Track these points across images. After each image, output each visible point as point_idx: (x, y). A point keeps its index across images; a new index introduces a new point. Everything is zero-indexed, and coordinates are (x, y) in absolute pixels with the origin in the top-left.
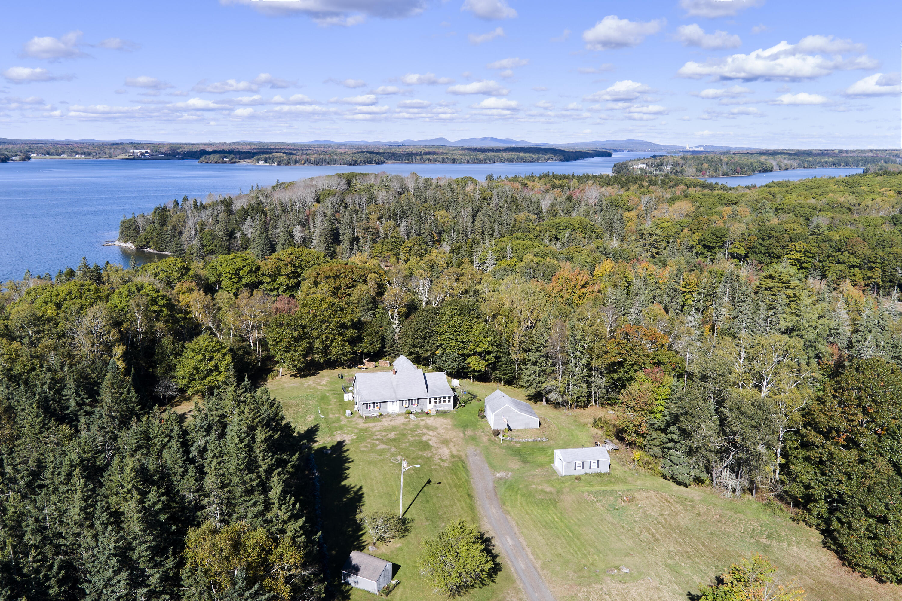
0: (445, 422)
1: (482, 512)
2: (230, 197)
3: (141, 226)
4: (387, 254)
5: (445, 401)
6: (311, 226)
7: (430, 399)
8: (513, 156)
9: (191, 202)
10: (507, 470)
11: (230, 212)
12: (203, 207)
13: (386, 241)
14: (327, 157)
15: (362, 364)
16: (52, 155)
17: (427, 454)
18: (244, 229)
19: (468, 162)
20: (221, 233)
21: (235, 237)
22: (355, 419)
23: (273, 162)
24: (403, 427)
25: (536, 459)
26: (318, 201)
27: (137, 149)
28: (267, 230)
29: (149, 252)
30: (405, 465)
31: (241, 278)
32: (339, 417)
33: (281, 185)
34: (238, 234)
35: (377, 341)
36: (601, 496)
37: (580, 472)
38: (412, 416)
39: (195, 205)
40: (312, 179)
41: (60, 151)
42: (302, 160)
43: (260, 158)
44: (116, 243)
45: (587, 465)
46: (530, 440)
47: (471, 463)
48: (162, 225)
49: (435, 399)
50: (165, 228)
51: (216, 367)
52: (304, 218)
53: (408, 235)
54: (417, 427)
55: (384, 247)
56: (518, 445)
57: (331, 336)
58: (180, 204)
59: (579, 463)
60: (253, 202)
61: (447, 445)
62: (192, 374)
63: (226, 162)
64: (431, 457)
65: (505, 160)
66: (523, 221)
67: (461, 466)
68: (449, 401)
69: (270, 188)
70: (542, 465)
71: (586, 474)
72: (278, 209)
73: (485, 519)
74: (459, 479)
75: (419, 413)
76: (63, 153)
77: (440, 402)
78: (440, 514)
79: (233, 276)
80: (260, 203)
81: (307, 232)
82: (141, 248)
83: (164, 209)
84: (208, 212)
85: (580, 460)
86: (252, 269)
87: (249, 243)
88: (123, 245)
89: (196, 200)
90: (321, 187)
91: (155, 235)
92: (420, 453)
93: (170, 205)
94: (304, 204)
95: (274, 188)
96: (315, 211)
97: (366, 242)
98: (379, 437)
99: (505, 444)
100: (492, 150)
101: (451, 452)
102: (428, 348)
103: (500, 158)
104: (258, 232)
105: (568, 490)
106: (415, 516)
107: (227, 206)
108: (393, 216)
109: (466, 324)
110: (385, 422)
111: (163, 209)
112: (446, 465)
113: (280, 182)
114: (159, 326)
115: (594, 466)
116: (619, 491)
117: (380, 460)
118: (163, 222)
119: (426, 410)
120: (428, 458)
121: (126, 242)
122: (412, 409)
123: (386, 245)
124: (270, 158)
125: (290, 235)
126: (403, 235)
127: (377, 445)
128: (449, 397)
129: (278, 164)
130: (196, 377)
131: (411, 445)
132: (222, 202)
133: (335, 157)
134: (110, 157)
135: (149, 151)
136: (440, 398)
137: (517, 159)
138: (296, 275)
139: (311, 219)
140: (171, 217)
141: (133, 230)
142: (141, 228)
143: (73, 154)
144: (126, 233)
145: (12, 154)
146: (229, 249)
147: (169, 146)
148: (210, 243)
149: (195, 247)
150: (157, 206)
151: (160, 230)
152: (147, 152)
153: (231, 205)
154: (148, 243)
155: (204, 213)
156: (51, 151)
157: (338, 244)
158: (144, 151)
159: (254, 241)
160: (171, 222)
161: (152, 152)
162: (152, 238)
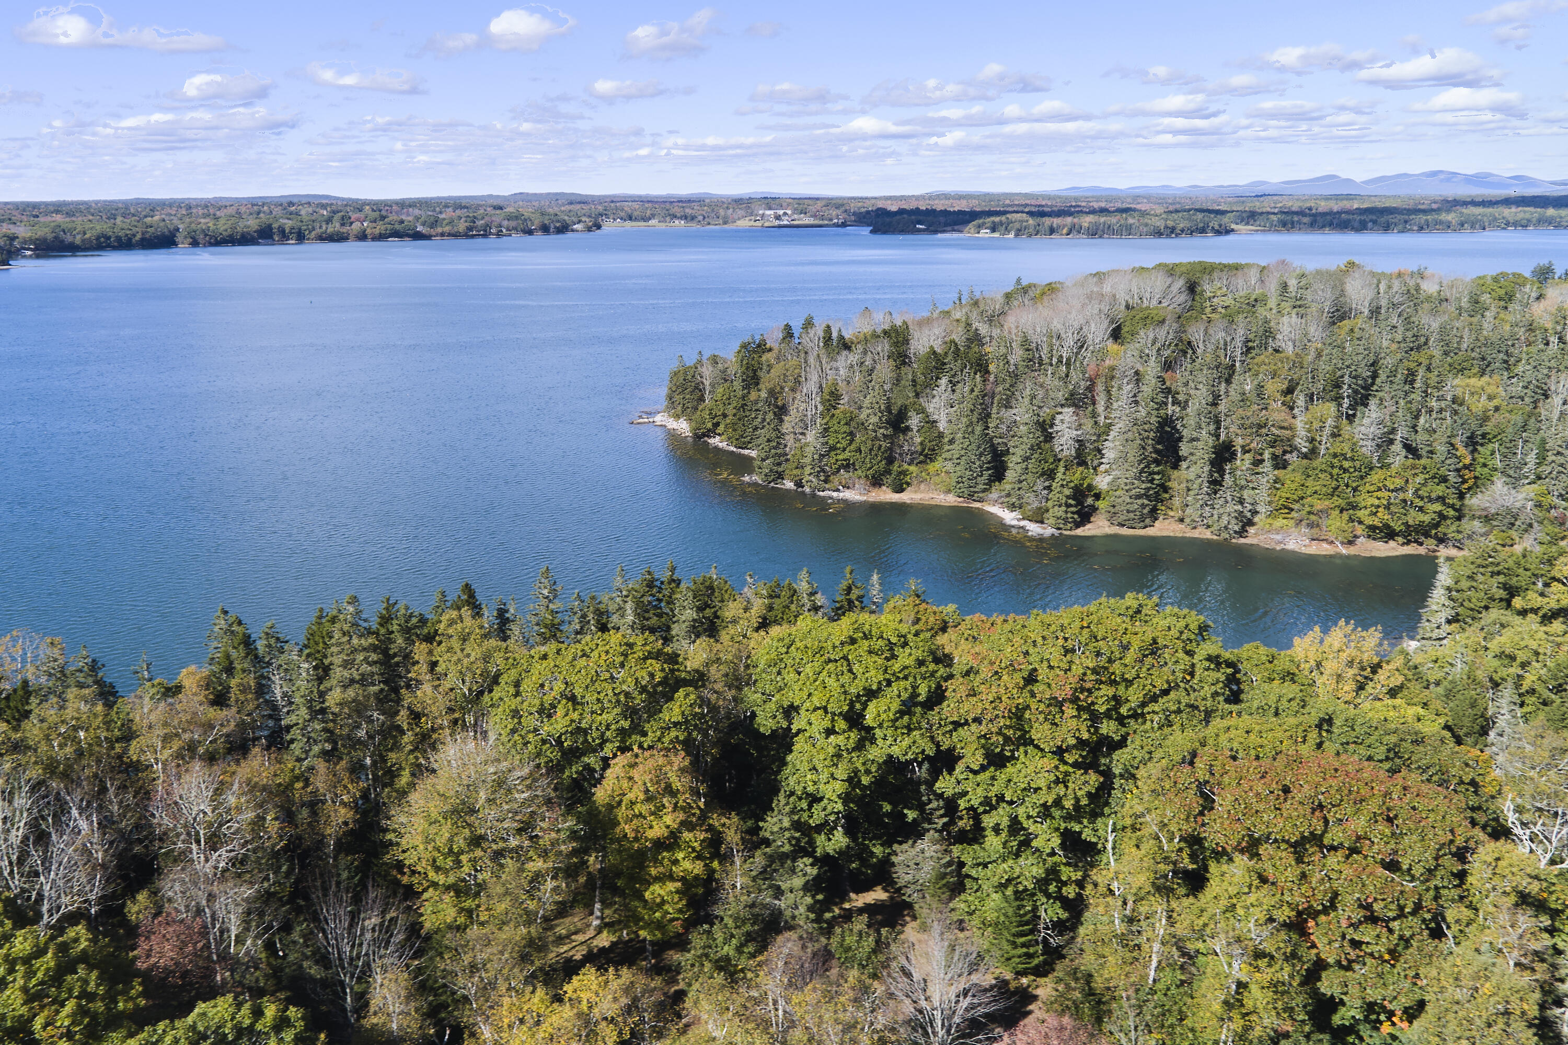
2: (905, 323)
3: (707, 383)
4: (1319, 505)
6: (1100, 408)
8: (1528, 216)
9: (819, 331)
11: (901, 358)
12: (846, 346)
13: (1316, 463)
16: (636, 219)
18: (931, 408)
19: (1421, 229)
20: (874, 419)
21: (908, 429)
26: (1116, 334)
27: (770, 209)
28: (985, 417)
29: (716, 448)
33: (1025, 290)
34: (914, 421)
39: (828, 339)
40: (1100, 276)
41: (648, 213)
43: (984, 223)
44: (659, 419)
48: (747, 387)
50: (753, 394)
52: (1083, 384)
55: (1309, 483)
58: (796, 335)
60: (959, 336)
65: (1508, 224)
69: (1000, 298)
72: (1017, 355)
76: (652, 216)
79: (841, 724)
80: (975, 339)
81: (1088, 424)
82: (704, 435)
83: (761, 347)
84: (853, 358)
87: (940, 446)
88: (672, 424)
89: (828, 327)
90: (1122, 297)
91: (730, 411)
93: (774, 338)
94: (1081, 345)
95: (1008, 296)
96: (1112, 369)
97: (1258, 462)
100: (1474, 203)
103: (1495, 219)
104: (964, 420)
107: (896, 344)
111: (759, 346)
113: (1025, 283)
118: (752, 379)
121: (677, 417)
123: (1317, 479)
124: (1001, 223)
125: (1044, 430)
126: (1367, 448)
129: (1017, 235)
132: (885, 332)
133: (1131, 221)
134: (725, 223)
135: (789, 212)
139: (1100, 387)
140: (770, 366)
141: (692, 393)
142: (708, 388)
143: (668, 219)
144: (677, 398)
145: (575, 220)
146: (890, 461)
147: (824, 203)
148: (844, 443)
149: (809, 450)
150: (747, 339)
151: (743, 397)
152: (785, 214)
153: (906, 341)
154: (717, 425)
155: (845, 360)
156: (635, 214)
157: (1176, 466)
158: (781, 212)
159: (951, 442)
160: (768, 381)
161: (794, 213)
162: (725, 416)
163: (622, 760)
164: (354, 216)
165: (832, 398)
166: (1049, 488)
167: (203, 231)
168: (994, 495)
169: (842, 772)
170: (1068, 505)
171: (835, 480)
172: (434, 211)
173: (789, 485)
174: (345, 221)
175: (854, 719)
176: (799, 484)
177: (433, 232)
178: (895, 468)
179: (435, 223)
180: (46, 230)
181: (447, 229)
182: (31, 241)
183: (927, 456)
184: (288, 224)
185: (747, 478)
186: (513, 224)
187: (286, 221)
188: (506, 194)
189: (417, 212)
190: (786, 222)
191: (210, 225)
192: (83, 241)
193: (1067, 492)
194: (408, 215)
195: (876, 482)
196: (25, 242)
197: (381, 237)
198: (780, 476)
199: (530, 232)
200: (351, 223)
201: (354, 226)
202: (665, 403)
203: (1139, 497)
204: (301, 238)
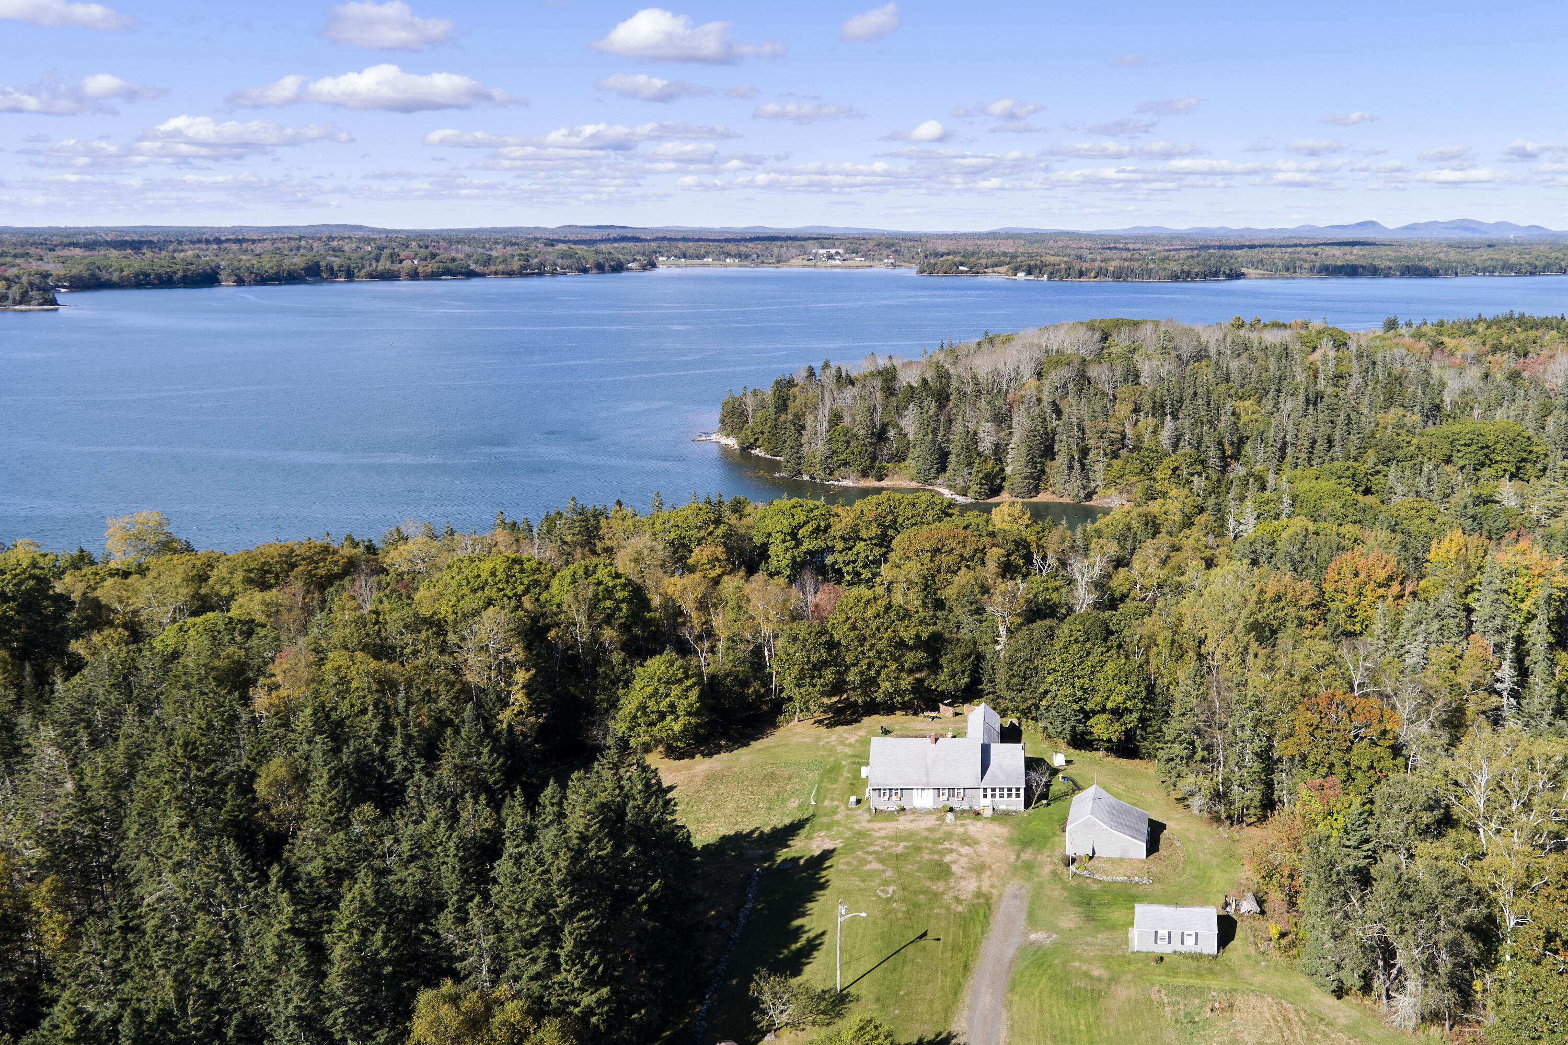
0: (1000, 831)
1: (967, 999)
2: (893, 365)
3: (750, 410)
4: (1132, 479)
5: (1010, 796)
6: (1014, 423)
7: (985, 790)
9: (833, 371)
10: (1052, 928)
11: (889, 391)
12: (851, 382)
13: (1135, 454)
14: (1136, 265)
15: (937, 709)
16: (691, 257)
17: (939, 887)
18: (902, 424)
20: (862, 432)
21: (888, 439)
22: (859, 812)
23: (1041, 273)
24: (925, 834)
25: (1110, 915)
26: (1039, 374)
27: (823, 248)
29: (756, 456)
30: (843, 912)
31: (799, 543)
32: (837, 807)
33: (991, 340)
34: (891, 433)
35: (963, 672)
36: (1178, 995)
37: (1163, 948)
38: (950, 816)
39: (839, 377)
41: (703, 251)
42: (1093, 269)
43: (1021, 266)
44: (714, 437)
45: (1176, 939)
46: (1119, 879)
47: (1002, 909)
48: (779, 412)
49: (993, 790)
50: (783, 417)
51: (672, 707)
52: (1005, 408)
53: (1175, 446)
54: (949, 836)
55: (1129, 466)
56: (1095, 887)
57: (878, 663)
58: (817, 374)
59: (1163, 933)
60: (930, 375)
61: (979, 875)
62: (635, 717)
63: (962, 272)
64: (943, 893)
65: (1477, 270)
66: (1390, 426)
67: (981, 914)
68: (1018, 796)
69: (973, 345)
70: (1113, 927)
71: (1175, 952)
72: (970, 389)
73: (965, 1013)
74: (966, 936)
75: (963, 811)
77: (1002, 796)
78: (902, 993)
79: (788, 538)
82: (748, 447)
83: (791, 383)
84: (856, 390)
85: (1163, 928)
86: (819, 526)
87: (908, 450)
88: (724, 441)
89: (840, 368)
91: (766, 429)
92: (928, 884)
93: (800, 376)
98: (877, 848)
99: (1074, 883)
101: (979, 887)
102: (1028, 695)
103: (1467, 266)
105: (1130, 976)
106: (863, 992)
107: (885, 381)
108: (1158, 409)
109: (1093, 659)
110: (904, 824)
111: (788, 382)
112: (960, 909)
114: (608, 634)
115: (1189, 941)
116: (1214, 990)
117: (860, 890)
118: (782, 405)
119: (976, 808)
120: (936, 894)
121: (728, 435)
122: (955, 803)
123: (1133, 463)
124: (1036, 266)
125: (972, 438)
126: (1166, 445)
127: (867, 862)
128: (1018, 789)
129: (1049, 279)
130: (641, 721)
131: (920, 869)
132: (879, 372)
133: (1151, 266)
134: (778, 264)
135: (841, 251)
136: (1002, 789)
137: (1503, 268)
138: (884, 541)
140: (796, 397)
141: (738, 417)
142: (751, 413)
143: (722, 257)
144: (727, 421)
145: (630, 258)
146: (874, 459)
147: (875, 242)
148: (843, 448)
149: (819, 453)
150: (780, 377)
151: (776, 420)
152: (837, 253)
153: (894, 378)
154: (757, 440)
155: (850, 392)
156: (690, 252)
157: (1053, 459)
158: (833, 251)
159: (915, 446)
160: (793, 407)
161: (846, 252)
162: (763, 433)
163: (698, 548)
164: (403, 254)
165: (836, 419)
166: (970, 474)
167: (248, 268)
168: (940, 481)
169: (788, 556)
170: (982, 484)
171: (837, 473)
172: (484, 247)
173: (806, 478)
174: (394, 257)
175: (794, 535)
176: (812, 478)
177: (486, 270)
178: (877, 464)
179: (488, 261)
180: (81, 267)
181: (501, 267)
182: (65, 278)
183: (899, 457)
184: (336, 262)
185: (777, 475)
186: (567, 262)
187: (333, 259)
188: (554, 226)
189: (466, 249)
190: (838, 262)
191: (254, 262)
192: (121, 278)
193: (981, 475)
194: (457, 251)
195: (865, 474)
196: (59, 280)
197: (434, 276)
198: (800, 472)
199: (585, 271)
200: (401, 261)
201: (404, 264)
202: (717, 425)
203: (1025, 478)
204: (350, 276)
